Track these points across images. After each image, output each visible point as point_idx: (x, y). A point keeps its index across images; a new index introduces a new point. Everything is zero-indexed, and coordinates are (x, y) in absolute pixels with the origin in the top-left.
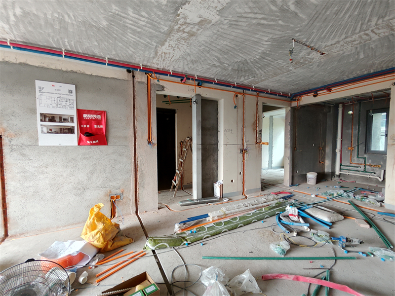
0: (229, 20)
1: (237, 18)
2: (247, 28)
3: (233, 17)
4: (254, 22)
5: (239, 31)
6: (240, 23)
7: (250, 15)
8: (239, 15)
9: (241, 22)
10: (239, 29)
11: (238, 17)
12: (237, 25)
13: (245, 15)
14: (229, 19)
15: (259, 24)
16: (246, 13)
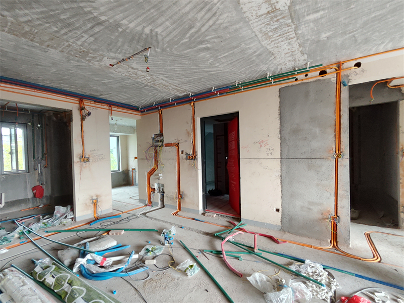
0: (216, 4)
1: (214, 12)
2: (190, 16)
3: (219, 8)
4: (198, 24)
5: (187, 8)
6: (203, 13)
7: (211, 22)
8: (218, 14)
9: (206, 14)
10: (192, 9)
11: (216, 13)
12: (202, 9)
13: (214, 19)
14: (218, 5)
15: (191, 27)
16: (217, 20)
